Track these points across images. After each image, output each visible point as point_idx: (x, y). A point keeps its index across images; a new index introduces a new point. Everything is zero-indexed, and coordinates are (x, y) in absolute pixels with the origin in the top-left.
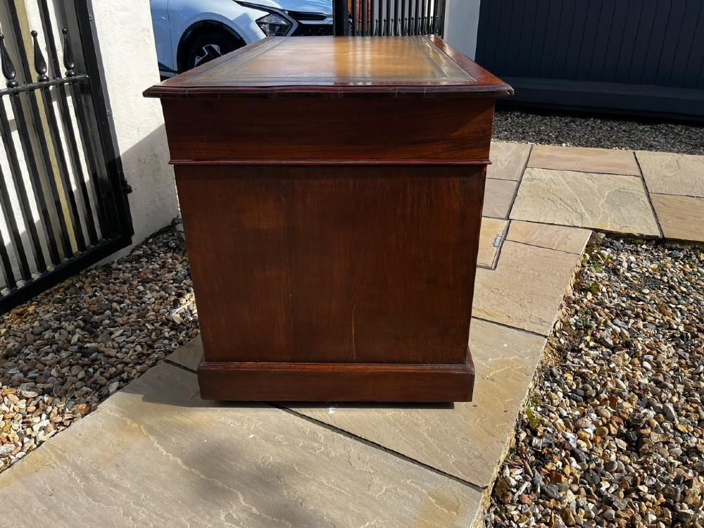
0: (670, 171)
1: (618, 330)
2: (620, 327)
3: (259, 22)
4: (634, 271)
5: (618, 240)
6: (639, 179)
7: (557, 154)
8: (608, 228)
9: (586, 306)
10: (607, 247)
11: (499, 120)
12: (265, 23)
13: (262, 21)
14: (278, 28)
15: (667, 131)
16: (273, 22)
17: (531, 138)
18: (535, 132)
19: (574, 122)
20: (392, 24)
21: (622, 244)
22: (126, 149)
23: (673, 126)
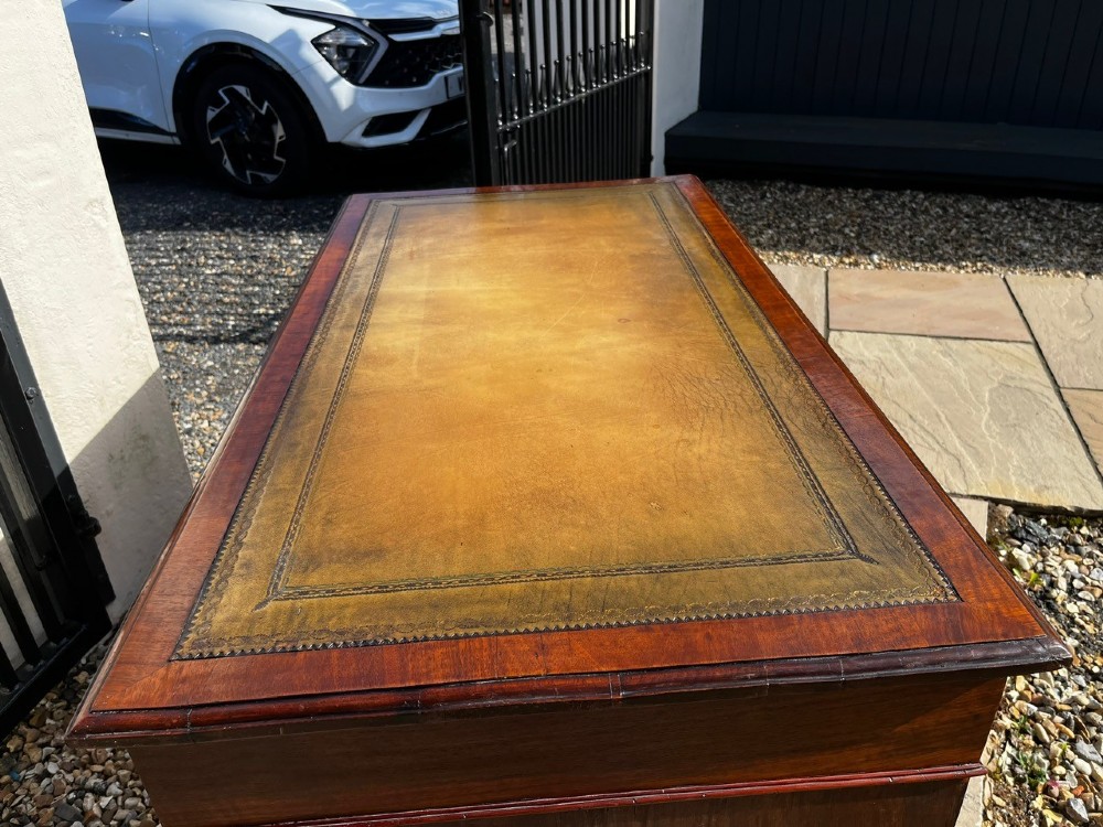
0: (1078, 325)
1: (1087, 769)
2: (1088, 761)
3: (317, 43)
4: (1081, 599)
5: (1037, 520)
6: (1031, 349)
7: (875, 290)
8: (1017, 497)
9: (1021, 713)
10: (1022, 540)
11: (751, 200)
12: (327, 45)
13: (323, 41)
14: (351, 52)
15: (1038, 212)
16: (342, 41)
17: (814, 243)
18: (819, 227)
19: (879, 198)
20: (567, 66)
21: (1044, 526)
22: (80, 449)
23: (1045, 200)
